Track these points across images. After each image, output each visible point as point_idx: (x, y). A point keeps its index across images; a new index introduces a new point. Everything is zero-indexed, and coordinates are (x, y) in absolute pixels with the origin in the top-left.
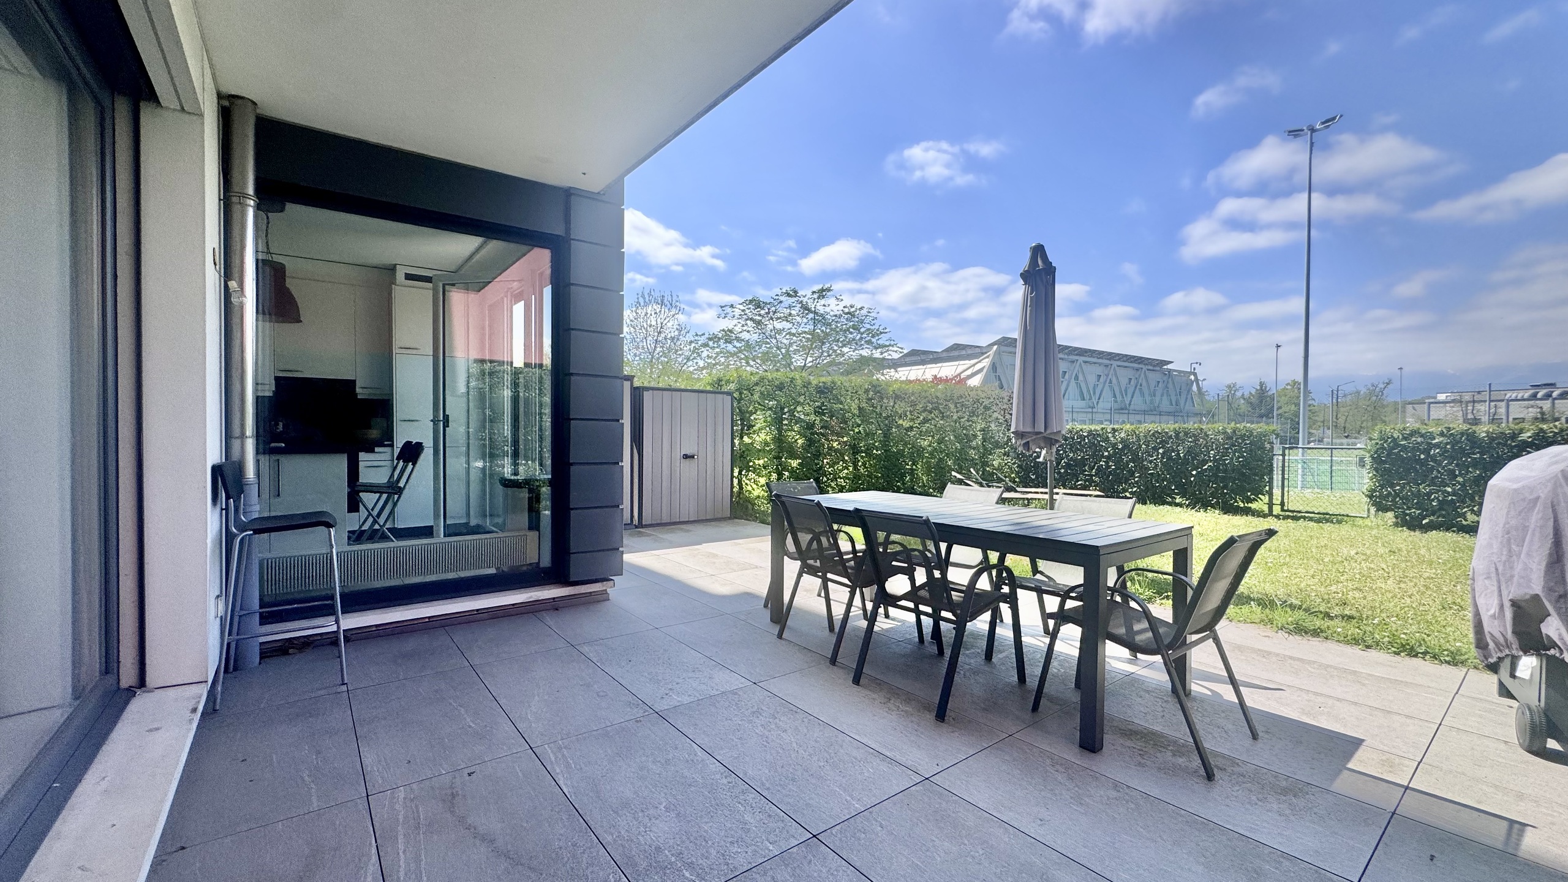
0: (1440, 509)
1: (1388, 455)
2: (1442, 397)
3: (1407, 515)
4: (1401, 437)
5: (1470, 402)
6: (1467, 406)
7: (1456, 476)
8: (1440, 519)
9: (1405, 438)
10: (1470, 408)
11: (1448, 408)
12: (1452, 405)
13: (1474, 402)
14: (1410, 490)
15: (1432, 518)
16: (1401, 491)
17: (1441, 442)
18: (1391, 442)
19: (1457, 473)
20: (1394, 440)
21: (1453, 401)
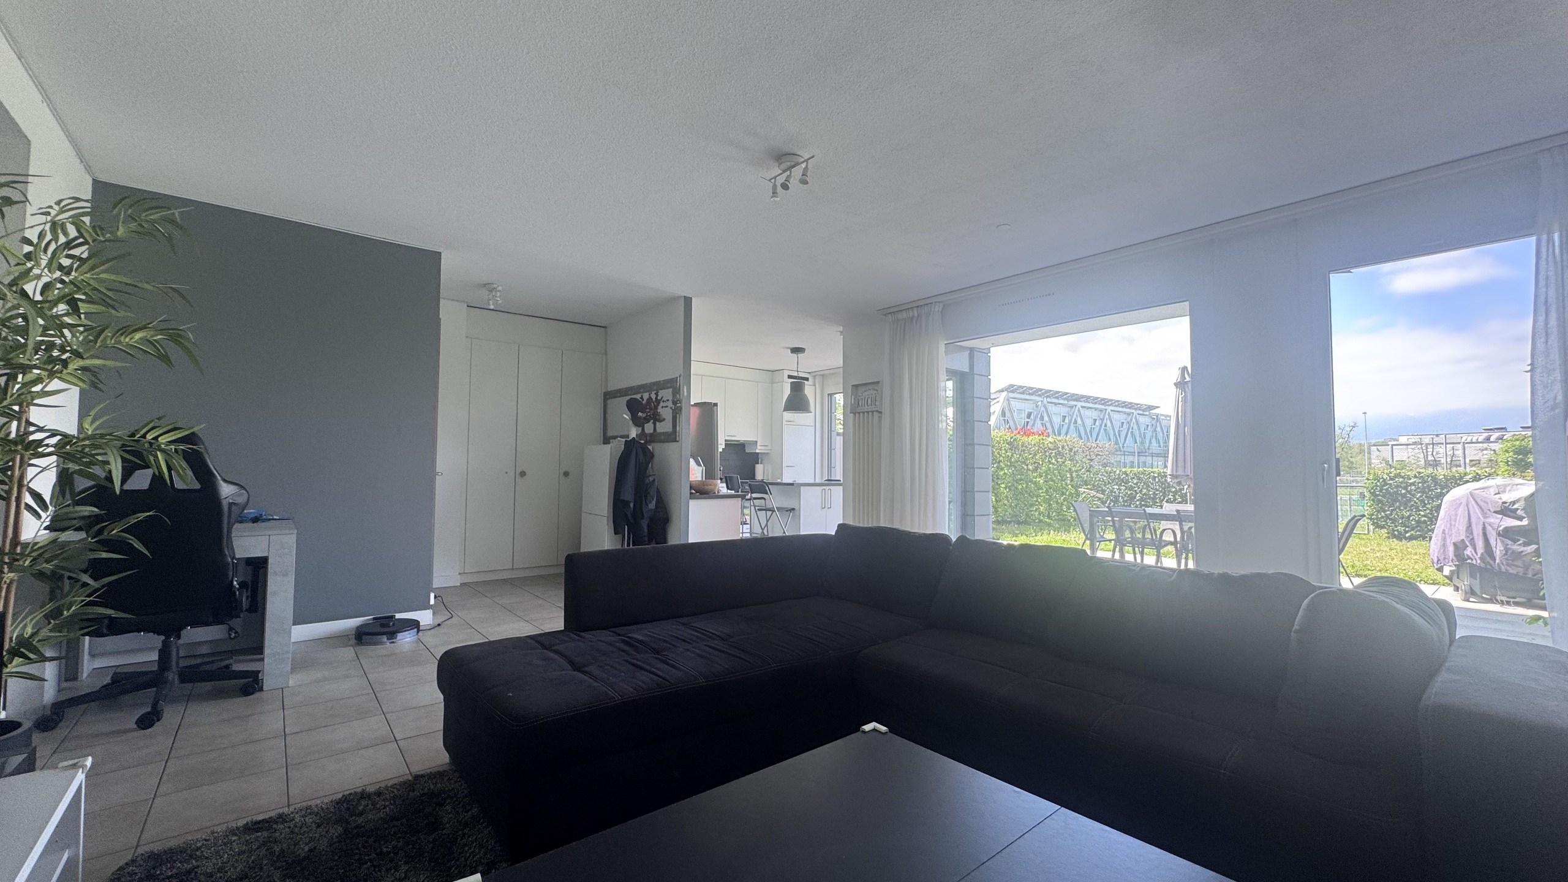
0: (1417, 527)
1: (1381, 491)
2: (1403, 440)
3: (1395, 531)
4: (1388, 478)
5: (1429, 444)
6: (1427, 448)
7: (1426, 504)
8: (1418, 533)
9: (1391, 479)
10: (1430, 450)
11: (1410, 450)
12: (1413, 447)
13: (1433, 444)
14: (1397, 514)
15: (1412, 532)
16: (1391, 514)
17: (1415, 482)
18: (1382, 481)
19: (1426, 502)
20: (1384, 480)
21: (1415, 443)
